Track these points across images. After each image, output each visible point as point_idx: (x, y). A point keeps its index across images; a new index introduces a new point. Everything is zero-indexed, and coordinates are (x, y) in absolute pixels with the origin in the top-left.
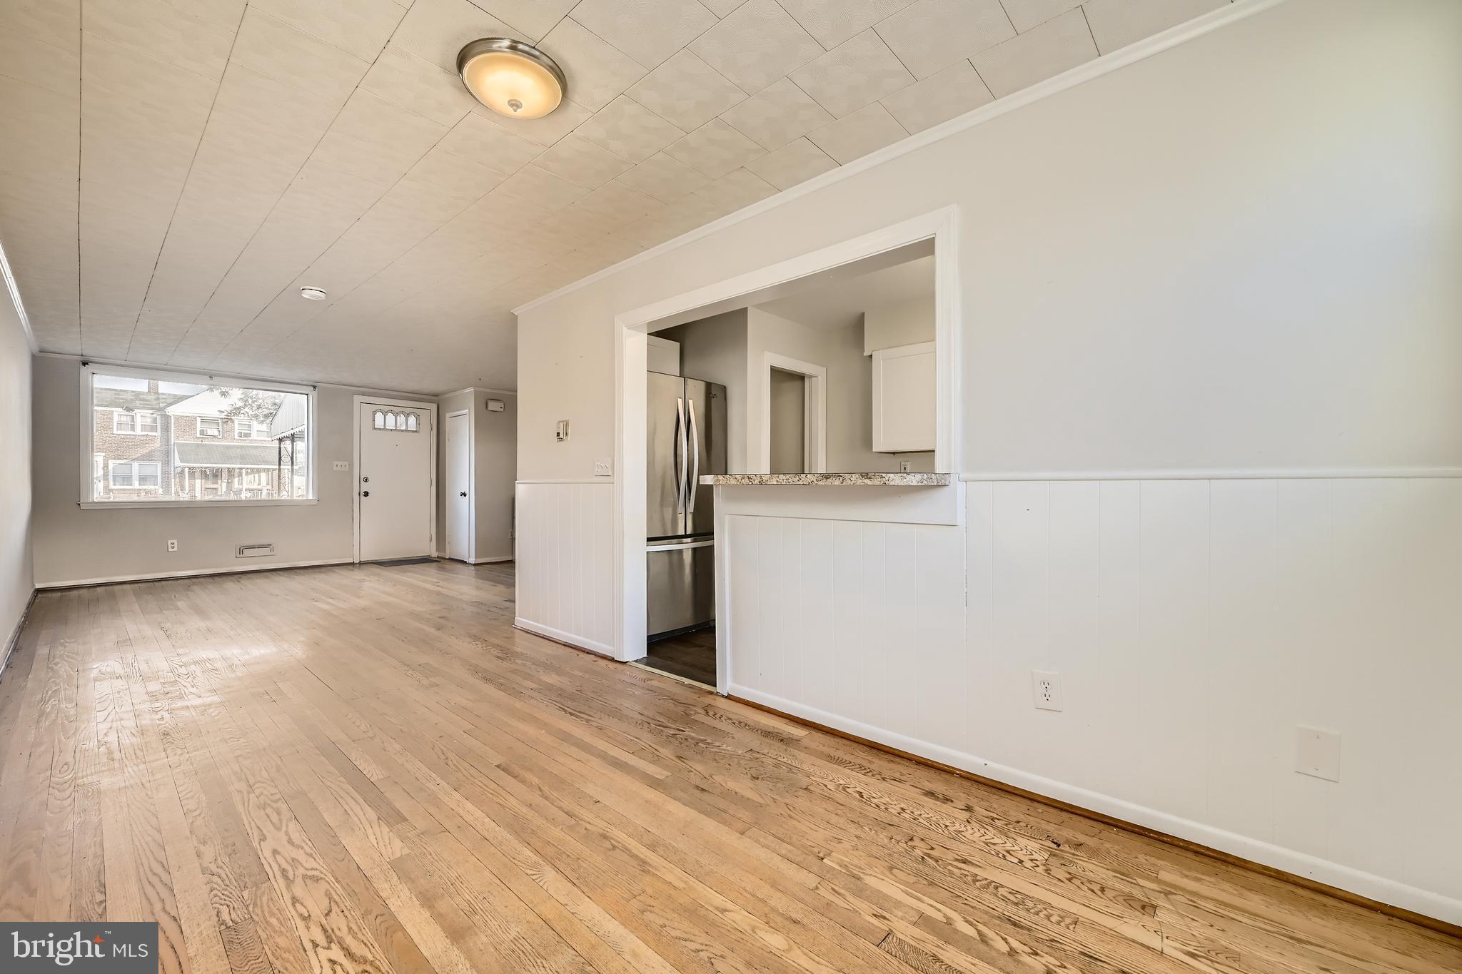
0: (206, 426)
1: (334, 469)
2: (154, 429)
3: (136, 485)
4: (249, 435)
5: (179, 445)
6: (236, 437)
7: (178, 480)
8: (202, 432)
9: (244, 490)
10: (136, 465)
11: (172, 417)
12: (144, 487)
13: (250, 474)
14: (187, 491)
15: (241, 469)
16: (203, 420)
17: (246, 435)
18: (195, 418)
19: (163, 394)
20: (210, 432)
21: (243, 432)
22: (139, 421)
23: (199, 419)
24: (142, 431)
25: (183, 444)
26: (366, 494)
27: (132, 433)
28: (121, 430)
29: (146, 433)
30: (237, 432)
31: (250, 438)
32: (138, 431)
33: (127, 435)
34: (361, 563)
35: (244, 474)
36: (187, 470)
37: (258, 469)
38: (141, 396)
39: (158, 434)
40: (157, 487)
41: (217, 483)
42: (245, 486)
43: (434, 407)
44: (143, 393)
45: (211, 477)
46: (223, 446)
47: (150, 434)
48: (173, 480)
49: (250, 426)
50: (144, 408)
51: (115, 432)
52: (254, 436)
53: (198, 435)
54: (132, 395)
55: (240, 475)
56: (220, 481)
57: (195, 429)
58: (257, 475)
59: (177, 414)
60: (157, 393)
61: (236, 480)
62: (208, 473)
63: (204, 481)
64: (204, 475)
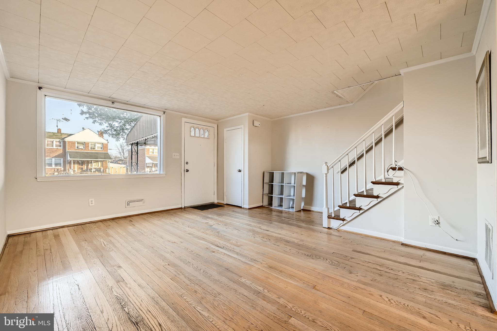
0: (79, 145)
1: (173, 157)
2: (60, 146)
3: (54, 166)
4: (95, 148)
5: (69, 152)
6: (90, 149)
7: (69, 165)
8: (78, 147)
9: (93, 168)
10: (53, 159)
11: (67, 142)
12: (57, 167)
13: (95, 162)
14: (72, 169)
15: (92, 161)
16: (78, 143)
17: (93, 148)
18: (75, 142)
19: (63, 133)
20: (80, 147)
21: (92, 147)
22: (55, 143)
23: (76, 143)
24: (56, 147)
25: (71, 152)
26: (187, 171)
27: (52, 147)
28: (48, 146)
29: (57, 148)
30: (90, 147)
31: (95, 150)
32: (55, 147)
33: (50, 148)
34: (185, 208)
35: (93, 162)
36: (72, 161)
37: (98, 161)
38: (55, 134)
39: (61, 148)
40: (61, 167)
41: (83, 166)
42: (93, 167)
43: (216, 126)
44: (56, 133)
45: (81, 164)
46: (85, 152)
47: (59, 148)
48: (67, 165)
49: (95, 145)
50: (56, 139)
51: (46, 147)
52: (96, 149)
53: (76, 148)
54: (52, 134)
55: (91, 163)
56: (84, 165)
57: (75, 146)
58: (97, 163)
59: (69, 141)
60: (61, 133)
61: (90, 165)
62: (80, 162)
63: (78, 165)
64: (78, 163)
